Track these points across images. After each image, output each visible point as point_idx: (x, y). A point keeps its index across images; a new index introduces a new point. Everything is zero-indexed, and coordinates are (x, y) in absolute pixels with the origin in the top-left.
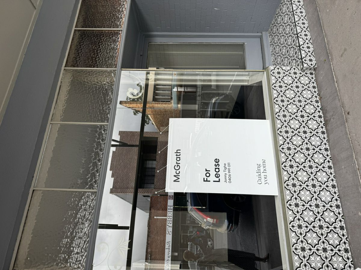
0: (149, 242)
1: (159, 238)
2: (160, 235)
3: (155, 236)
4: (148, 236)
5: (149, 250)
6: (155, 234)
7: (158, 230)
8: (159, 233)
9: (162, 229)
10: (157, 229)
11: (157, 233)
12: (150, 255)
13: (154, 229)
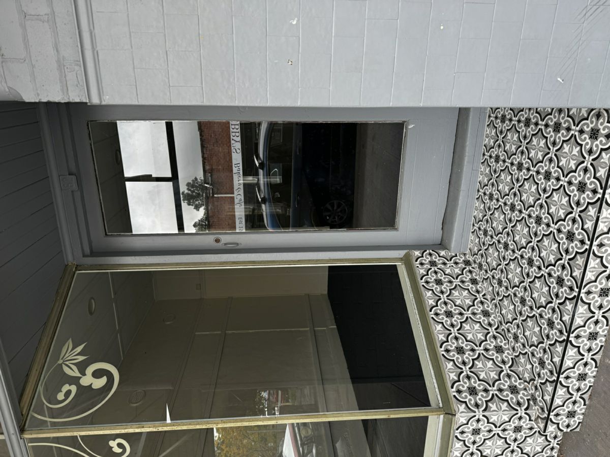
0: (206, 156)
1: (221, 149)
2: (221, 145)
3: (214, 146)
4: (203, 146)
5: (207, 168)
6: (213, 143)
7: (217, 137)
8: (220, 142)
9: (225, 135)
10: (216, 135)
11: (217, 142)
12: (210, 174)
13: (211, 136)
